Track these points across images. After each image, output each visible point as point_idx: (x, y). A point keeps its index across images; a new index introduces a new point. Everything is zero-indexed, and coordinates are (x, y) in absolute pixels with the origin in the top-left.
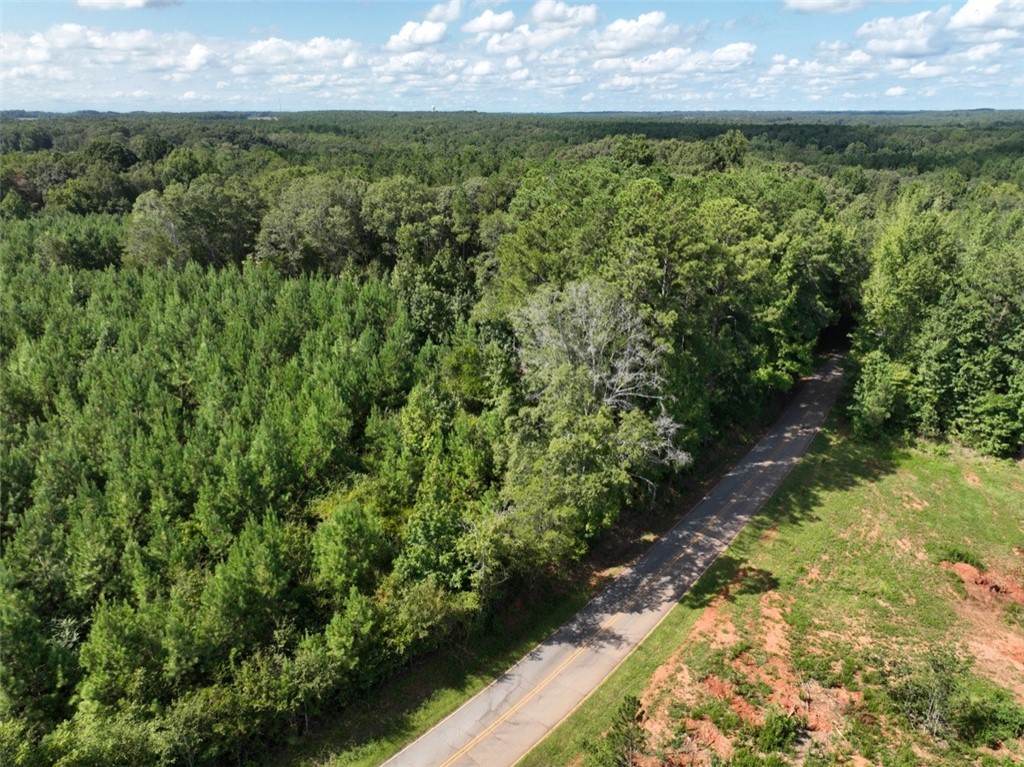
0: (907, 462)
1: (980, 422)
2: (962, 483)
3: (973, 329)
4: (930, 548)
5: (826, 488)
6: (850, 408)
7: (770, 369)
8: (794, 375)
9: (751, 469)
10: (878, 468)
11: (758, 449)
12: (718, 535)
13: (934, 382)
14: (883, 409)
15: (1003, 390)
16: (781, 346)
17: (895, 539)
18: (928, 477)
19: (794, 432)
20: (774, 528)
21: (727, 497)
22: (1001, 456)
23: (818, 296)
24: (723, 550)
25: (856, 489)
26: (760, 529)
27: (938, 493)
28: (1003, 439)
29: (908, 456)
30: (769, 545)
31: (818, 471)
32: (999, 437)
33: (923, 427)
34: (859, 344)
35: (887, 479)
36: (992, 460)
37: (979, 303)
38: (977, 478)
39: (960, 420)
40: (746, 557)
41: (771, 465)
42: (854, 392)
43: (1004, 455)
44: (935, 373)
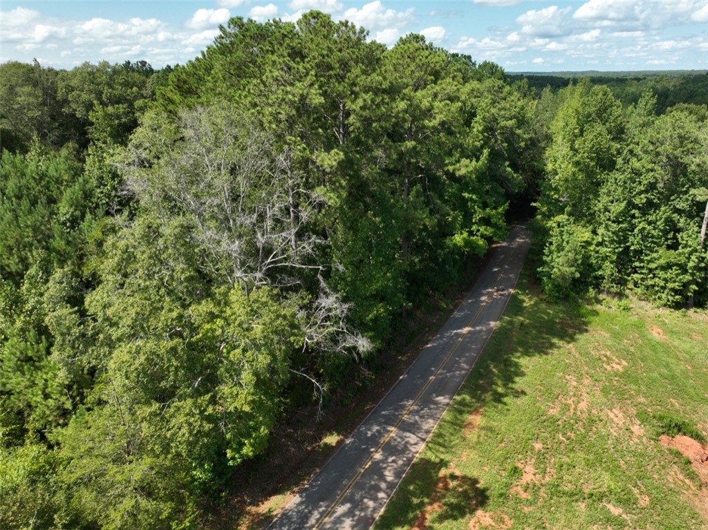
0: (597, 319)
1: (655, 276)
2: (649, 337)
3: (646, 191)
4: (643, 417)
5: (526, 353)
6: (539, 269)
7: (465, 235)
8: (489, 240)
9: (451, 337)
10: (572, 327)
11: (457, 314)
12: (412, 428)
13: (612, 242)
14: (573, 269)
15: (674, 246)
16: (475, 212)
17: (606, 410)
18: (618, 333)
19: (490, 294)
20: (476, 411)
21: (426, 374)
22: (673, 307)
23: (507, 163)
24: (420, 450)
25: (555, 351)
26: (461, 412)
27: (632, 349)
28: (676, 292)
29: (596, 313)
30: (472, 436)
31: (516, 336)
32: (673, 290)
33: (605, 284)
34: (544, 209)
35: (582, 338)
36: (667, 311)
37: (650, 166)
38: (660, 331)
39: (636, 276)
40: (446, 457)
41: (469, 332)
42: (544, 254)
43: (677, 306)
44: (613, 233)
